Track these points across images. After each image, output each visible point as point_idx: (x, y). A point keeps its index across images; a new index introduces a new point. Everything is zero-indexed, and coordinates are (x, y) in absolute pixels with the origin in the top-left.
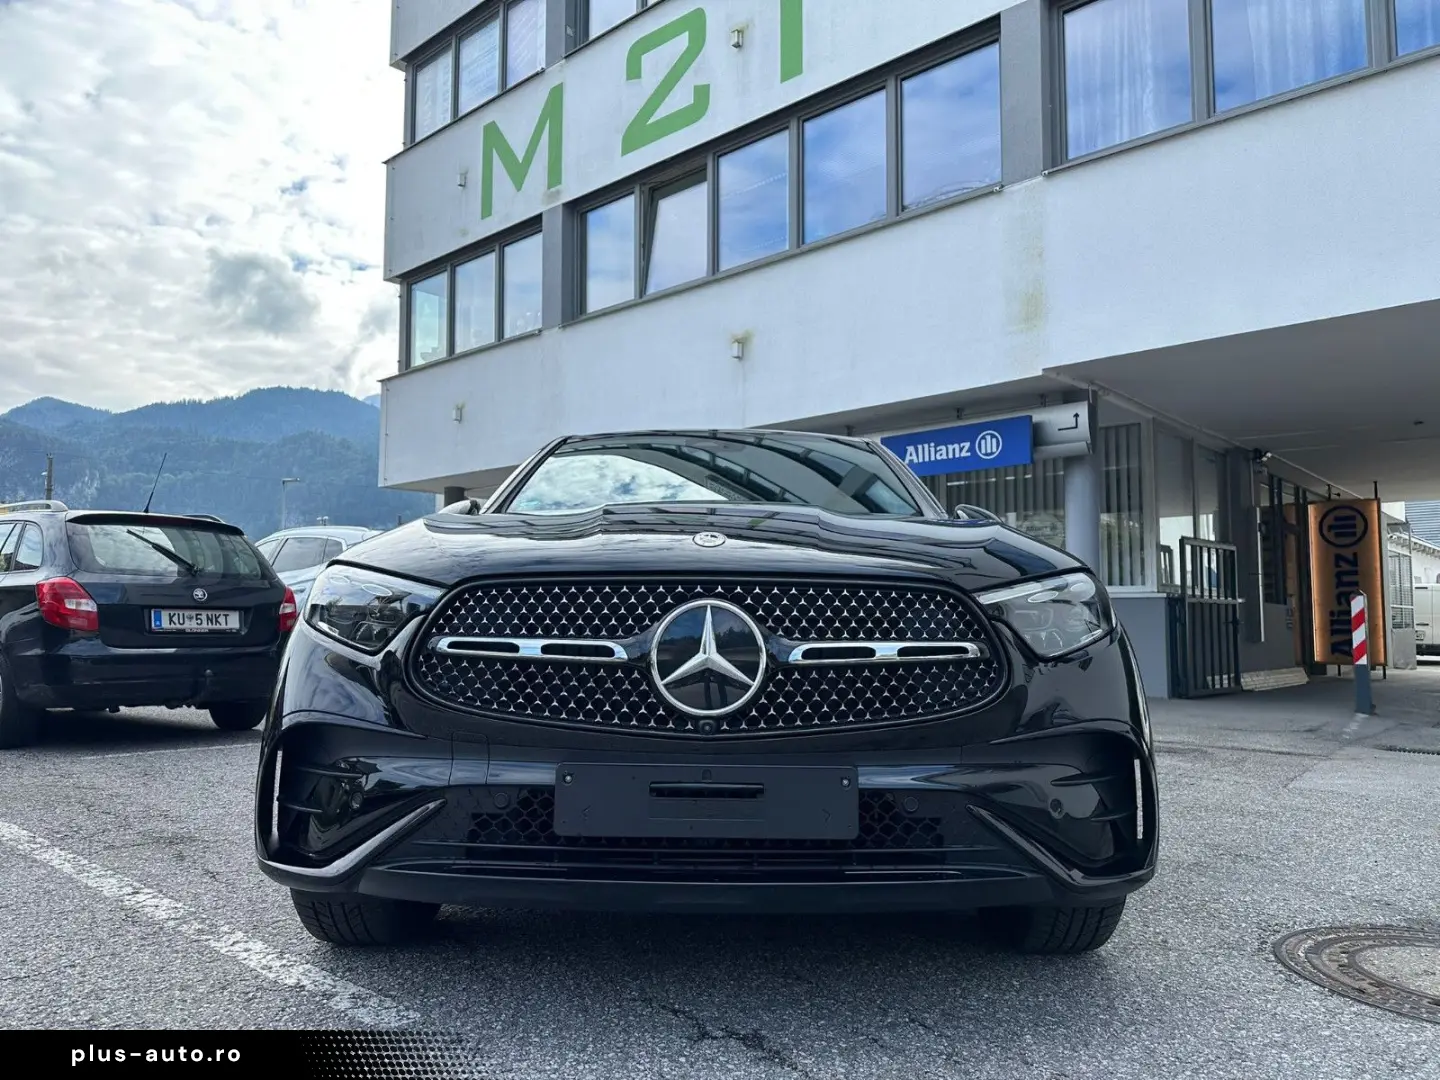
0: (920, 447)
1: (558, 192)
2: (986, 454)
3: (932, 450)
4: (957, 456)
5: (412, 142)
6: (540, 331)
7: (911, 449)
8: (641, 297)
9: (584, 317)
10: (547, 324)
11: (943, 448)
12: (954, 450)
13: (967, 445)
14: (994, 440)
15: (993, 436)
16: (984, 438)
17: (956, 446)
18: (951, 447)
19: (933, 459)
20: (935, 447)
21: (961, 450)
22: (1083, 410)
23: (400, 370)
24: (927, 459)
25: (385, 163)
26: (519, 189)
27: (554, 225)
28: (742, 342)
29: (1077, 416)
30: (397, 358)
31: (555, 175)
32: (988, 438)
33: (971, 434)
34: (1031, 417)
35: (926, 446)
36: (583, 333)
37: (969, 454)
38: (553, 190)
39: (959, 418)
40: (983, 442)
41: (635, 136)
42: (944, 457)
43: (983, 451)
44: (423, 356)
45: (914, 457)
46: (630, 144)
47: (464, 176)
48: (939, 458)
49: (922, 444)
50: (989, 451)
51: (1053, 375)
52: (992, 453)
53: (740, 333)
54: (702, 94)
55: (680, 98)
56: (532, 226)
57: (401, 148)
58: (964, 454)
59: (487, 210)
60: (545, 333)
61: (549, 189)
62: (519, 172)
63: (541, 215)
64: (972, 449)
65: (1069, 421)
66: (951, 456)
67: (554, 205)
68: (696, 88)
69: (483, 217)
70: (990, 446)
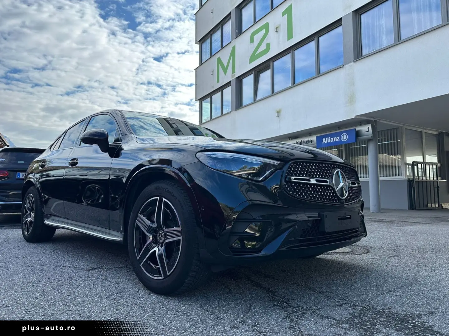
0: (326, 138)
1: (235, 75)
2: (344, 140)
3: (330, 139)
4: (336, 140)
5: (201, 63)
6: (231, 112)
7: (324, 139)
8: (255, 101)
9: (242, 107)
10: (232, 110)
11: (332, 138)
12: (335, 139)
13: (339, 137)
14: (346, 136)
15: (345, 135)
16: (343, 135)
17: (336, 138)
18: (334, 138)
19: (330, 142)
20: (330, 138)
21: (337, 139)
22: (370, 126)
23: (200, 124)
24: (328, 142)
25: (195, 70)
26: (225, 75)
27: (234, 84)
28: (279, 112)
29: (368, 128)
30: (199, 121)
31: (234, 71)
32: (344, 135)
33: (339, 134)
34: (355, 129)
35: (328, 138)
36: (241, 111)
37: (339, 140)
38: (233, 74)
39: (339, 129)
40: (343, 136)
41: (253, 58)
42: (333, 141)
43: (343, 139)
44: (205, 120)
45: (325, 141)
46: (252, 60)
47: (213, 72)
48: (331, 141)
49: (327, 137)
50: (344, 139)
51: (360, 117)
52: (345, 140)
53: (278, 110)
54: (268, 45)
55: (263, 47)
56: (228, 84)
57: (198, 65)
58: (338, 140)
59: (218, 81)
60: (232, 112)
61: (232, 74)
62: (225, 70)
63: (230, 81)
64: (340, 139)
65: (366, 129)
66: (334, 141)
67: (233, 78)
68: (267, 44)
69: (217, 83)
70: (345, 137)
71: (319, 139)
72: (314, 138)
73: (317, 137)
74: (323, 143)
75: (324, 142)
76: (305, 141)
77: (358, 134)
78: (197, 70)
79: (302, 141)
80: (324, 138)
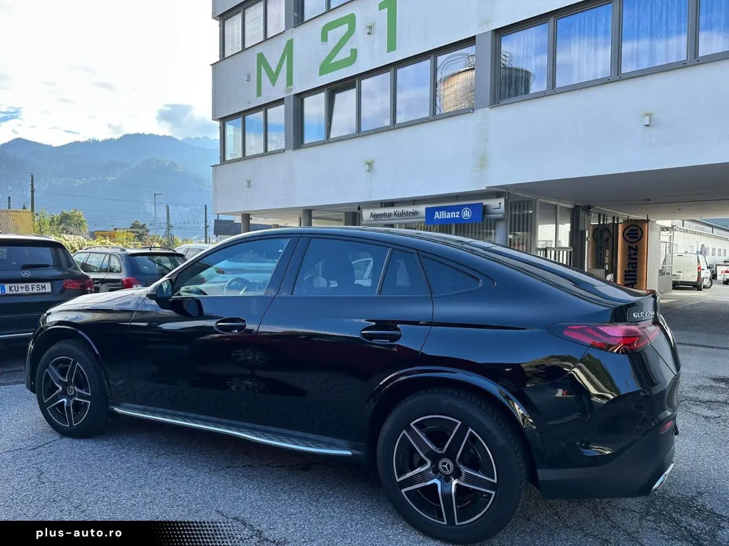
0: (440, 212)
1: (291, 89)
3: (445, 214)
4: (454, 217)
5: (223, 56)
6: (284, 150)
7: (437, 213)
8: (327, 139)
9: (303, 146)
10: (287, 148)
11: (449, 213)
12: (453, 215)
13: (458, 213)
14: (469, 212)
15: (468, 210)
16: (464, 210)
17: (454, 213)
18: (452, 213)
19: (445, 217)
20: (446, 213)
21: (456, 214)
22: (502, 201)
23: (220, 162)
24: (443, 217)
25: (211, 64)
26: (274, 85)
27: (290, 103)
28: (370, 164)
29: (500, 203)
30: (219, 156)
31: (290, 82)
32: (466, 210)
33: (460, 208)
34: (482, 203)
35: (443, 212)
36: (302, 152)
37: (459, 217)
38: (290, 87)
39: (457, 201)
40: (464, 212)
41: (325, 68)
42: (449, 217)
43: (464, 216)
44: (231, 155)
45: (438, 216)
46: (323, 71)
47: (249, 76)
48: (447, 217)
52: (467, 217)
53: (369, 160)
54: (354, 52)
55: (344, 54)
56: (280, 102)
57: (218, 60)
58: (457, 217)
59: (259, 93)
60: (286, 151)
61: (287, 86)
62: (273, 78)
63: (283, 98)
64: (460, 215)
65: (497, 205)
66: (452, 217)
67: (289, 95)
68: (352, 50)
69: (258, 96)
70: (467, 214)
71: (430, 212)
72: (422, 209)
73: (427, 209)
74: (435, 218)
75: (437, 218)
76: (407, 212)
77: (485, 210)
78: (216, 66)
79: (403, 211)
80: (436, 211)
